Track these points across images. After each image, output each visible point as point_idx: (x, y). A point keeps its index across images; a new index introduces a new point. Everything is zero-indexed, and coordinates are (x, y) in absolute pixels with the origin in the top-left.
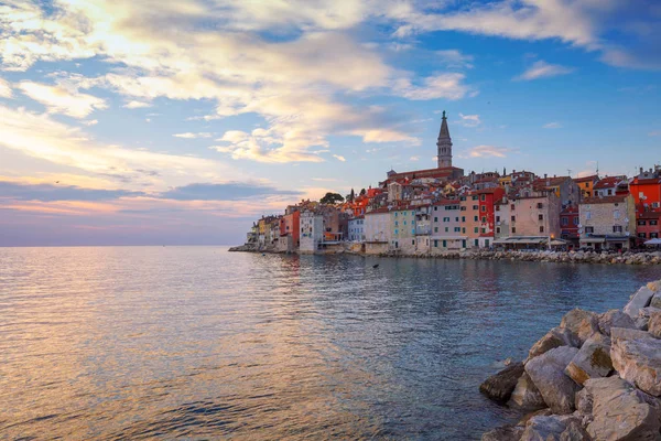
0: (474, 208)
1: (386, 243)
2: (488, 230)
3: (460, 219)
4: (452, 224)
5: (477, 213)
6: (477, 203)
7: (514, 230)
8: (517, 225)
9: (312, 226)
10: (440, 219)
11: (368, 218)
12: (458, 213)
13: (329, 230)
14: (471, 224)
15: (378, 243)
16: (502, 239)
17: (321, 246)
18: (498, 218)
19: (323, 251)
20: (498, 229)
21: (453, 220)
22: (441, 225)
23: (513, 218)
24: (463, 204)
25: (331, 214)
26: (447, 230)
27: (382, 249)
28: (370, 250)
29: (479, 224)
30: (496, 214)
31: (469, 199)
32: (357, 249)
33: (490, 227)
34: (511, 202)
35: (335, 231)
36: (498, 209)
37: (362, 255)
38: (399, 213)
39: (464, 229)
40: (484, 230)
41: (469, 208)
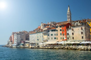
0: (61, 30)
1: (35, 43)
2: (65, 38)
3: (56, 35)
4: (54, 36)
5: (61, 32)
6: (61, 28)
7: (73, 38)
8: (74, 36)
10: (50, 35)
11: (30, 35)
12: (56, 32)
13: (22, 39)
14: (59, 36)
16: (69, 42)
18: (68, 34)
20: (68, 38)
21: (54, 35)
22: (50, 37)
23: (73, 34)
24: (57, 29)
26: (52, 39)
29: (62, 36)
30: (67, 32)
31: (59, 27)
33: (65, 37)
34: (72, 28)
35: (24, 40)
36: (68, 31)
39: (57, 38)
40: (63, 38)
41: (59, 30)
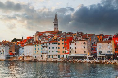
0: (63, 44)
1: (31, 56)
2: (67, 52)
3: (58, 48)
4: (55, 50)
5: (63, 46)
6: (63, 42)
7: (76, 52)
8: (77, 50)
9: (4, 50)
10: (51, 48)
11: (25, 47)
12: (57, 46)
13: (11, 51)
14: (61, 50)
15: (28, 56)
17: (7, 57)
18: (71, 47)
19: (9, 59)
20: (71, 52)
21: (55, 48)
22: (51, 50)
23: (76, 48)
24: (59, 42)
25: (12, 46)
26: (53, 52)
27: (30, 59)
28: (25, 59)
29: (64, 50)
31: (61, 41)
32: (21, 59)
33: (68, 51)
34: (75, 42)
35: (14, 52)
36: (71, 44)
37: (23, 61)
38: (36, 45)
39: (59, 51)
40: (66, 52)
41: (61, 44)
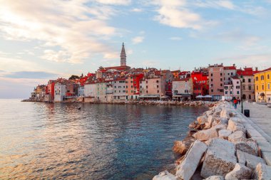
2: (137, 92)
3: (126, 87)
4: (122, 89)
5: (132, 84)
6: (132, 80)
7: (147, 92)
8: (148, 89)
10: (117, 87)
11: (86, 86)
12: (124, 84)
13: (68, 91)
14: (130, 89)
16: (143, 96)
17: (65, 99)
20: (141, 91)
21: (122, 87)
22: (117, 89)
23: (147, 87)
24: (127, 80)
25: (69, 84)
26: (120, 92)
28: (86, 100)
29: (133, 89)
30: (140, 85)
31: (129, 78)
34: (146, 80)
35: (71, 92)
36: (141, 83)
39: (127, 91)
40: (135, 91)
41: (129, 82)
